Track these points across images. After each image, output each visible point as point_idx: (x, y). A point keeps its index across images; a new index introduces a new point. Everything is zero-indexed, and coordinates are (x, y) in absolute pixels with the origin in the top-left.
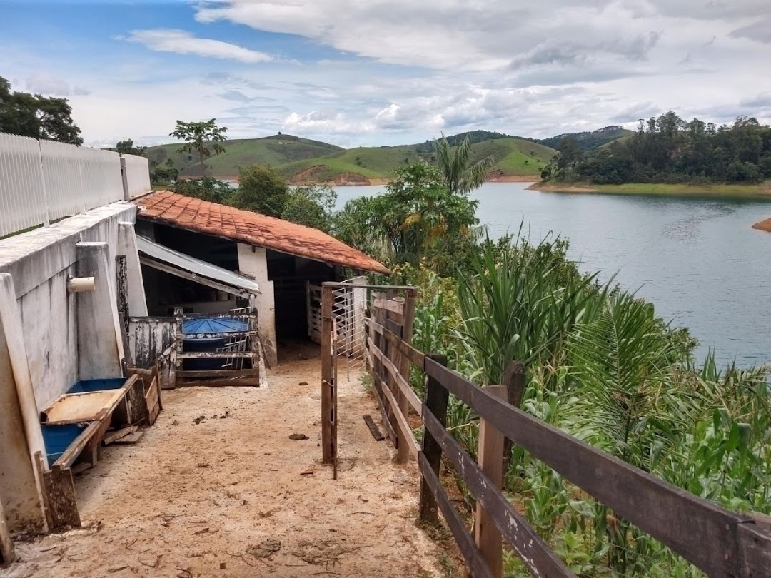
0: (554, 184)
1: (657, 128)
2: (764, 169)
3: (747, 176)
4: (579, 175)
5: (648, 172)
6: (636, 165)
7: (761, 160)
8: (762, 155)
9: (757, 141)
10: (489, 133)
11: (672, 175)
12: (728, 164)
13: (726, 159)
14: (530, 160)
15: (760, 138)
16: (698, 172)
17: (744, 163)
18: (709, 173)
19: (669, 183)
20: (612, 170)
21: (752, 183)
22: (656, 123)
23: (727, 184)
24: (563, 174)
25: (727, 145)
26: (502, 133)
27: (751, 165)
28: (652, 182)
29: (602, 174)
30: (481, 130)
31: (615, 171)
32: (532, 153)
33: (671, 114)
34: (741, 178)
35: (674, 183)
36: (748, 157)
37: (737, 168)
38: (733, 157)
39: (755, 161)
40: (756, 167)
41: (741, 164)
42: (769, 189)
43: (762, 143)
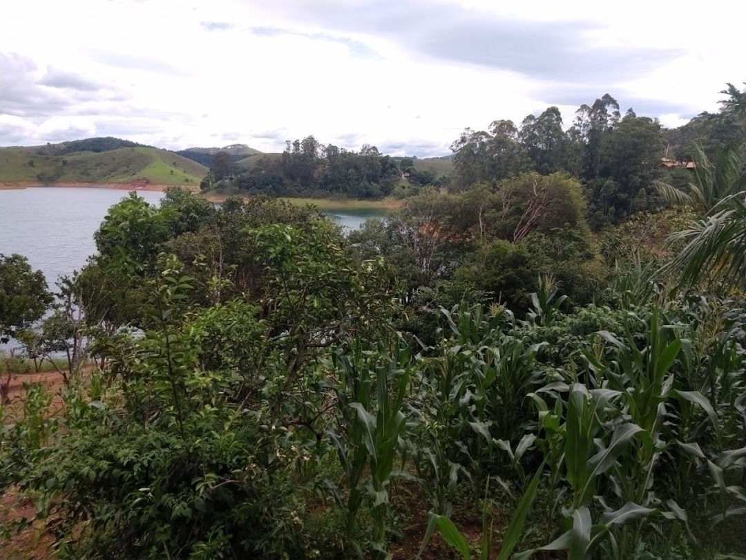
0: (214, 195)
1: (301, 149)
2: (384, 188)
3: (373, 192)
4: (237, 188)
5: (297, 188)
6: (287, 181)
7: (381, 181)
8: (381, 177)
9: (378, 165)
10: (120, 140)
11: (317, 191)
12: (359, 184)
13: (357, 180)
14: (174, 170)
15: (380, 164)
16: (337, 189)
17: (370, 184)
18: (345, 190)
19: (314, 198)
20: (267, 185)
21: (376, 200)
22: (301, 145)
23: (359, 200)
24: (221, 186)
25: (356, 167)
26: (134, 142)
27: (375, 185)
28: (301, 197)
29: (259, 189)
30: (111, 136)
31: (271, 186)
32: (174, 164)
33: (312, 138)
34: (368, 195)
35: (319, 198)
36: (372, 178)
37: (366, 187)
38: (362, 178)
39: (377, 182)
40: (378, 187)
41: (368, 184)
42: (389, 204)
43: (381, 167)
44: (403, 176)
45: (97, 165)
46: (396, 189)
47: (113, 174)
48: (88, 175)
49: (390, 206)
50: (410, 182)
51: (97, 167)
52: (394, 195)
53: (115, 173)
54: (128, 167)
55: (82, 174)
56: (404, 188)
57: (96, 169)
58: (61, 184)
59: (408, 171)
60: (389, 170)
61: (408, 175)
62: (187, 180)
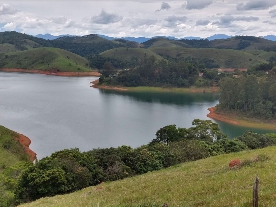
2: (190, 81)
3: (185, 84)
5: (146, 81)
7: (189, 78)
8: (189, 76)
11: (156, 83)
12: (177, 80)
13: (177, 77)
14: (71, 62)
16: (167, 82)
17: (183, 79)
18: (171, 83)
21: (187, 88)
23: (178, 88)
25: (176, 71)
27: (186, 80)
31: (134, 81)
32: (68, 57)
34: (183, 85)
36: (185, 77)
37: (181, 81)
38: (179, 76)
39: (187, 78)
40: (188, 81)
41: (182, 79)
42: (193, 90)
43: (188, 71)
44: (200, 74)
45: (25, 58)
46: (196, 82)
47: (35, 64)
48: (21, 64)
49: (194, 91)
50: (204, 78)
51: (26, 60)
52: (196, 85)
53: (36, 63)
54: (43, 60)
55: (17, 63)
56: (200, 81)
57: (25, 61)
58: (6, 69)
59: (202, 72)
60: (193, 72)
61: (202, 74)
62: (79, 69)
